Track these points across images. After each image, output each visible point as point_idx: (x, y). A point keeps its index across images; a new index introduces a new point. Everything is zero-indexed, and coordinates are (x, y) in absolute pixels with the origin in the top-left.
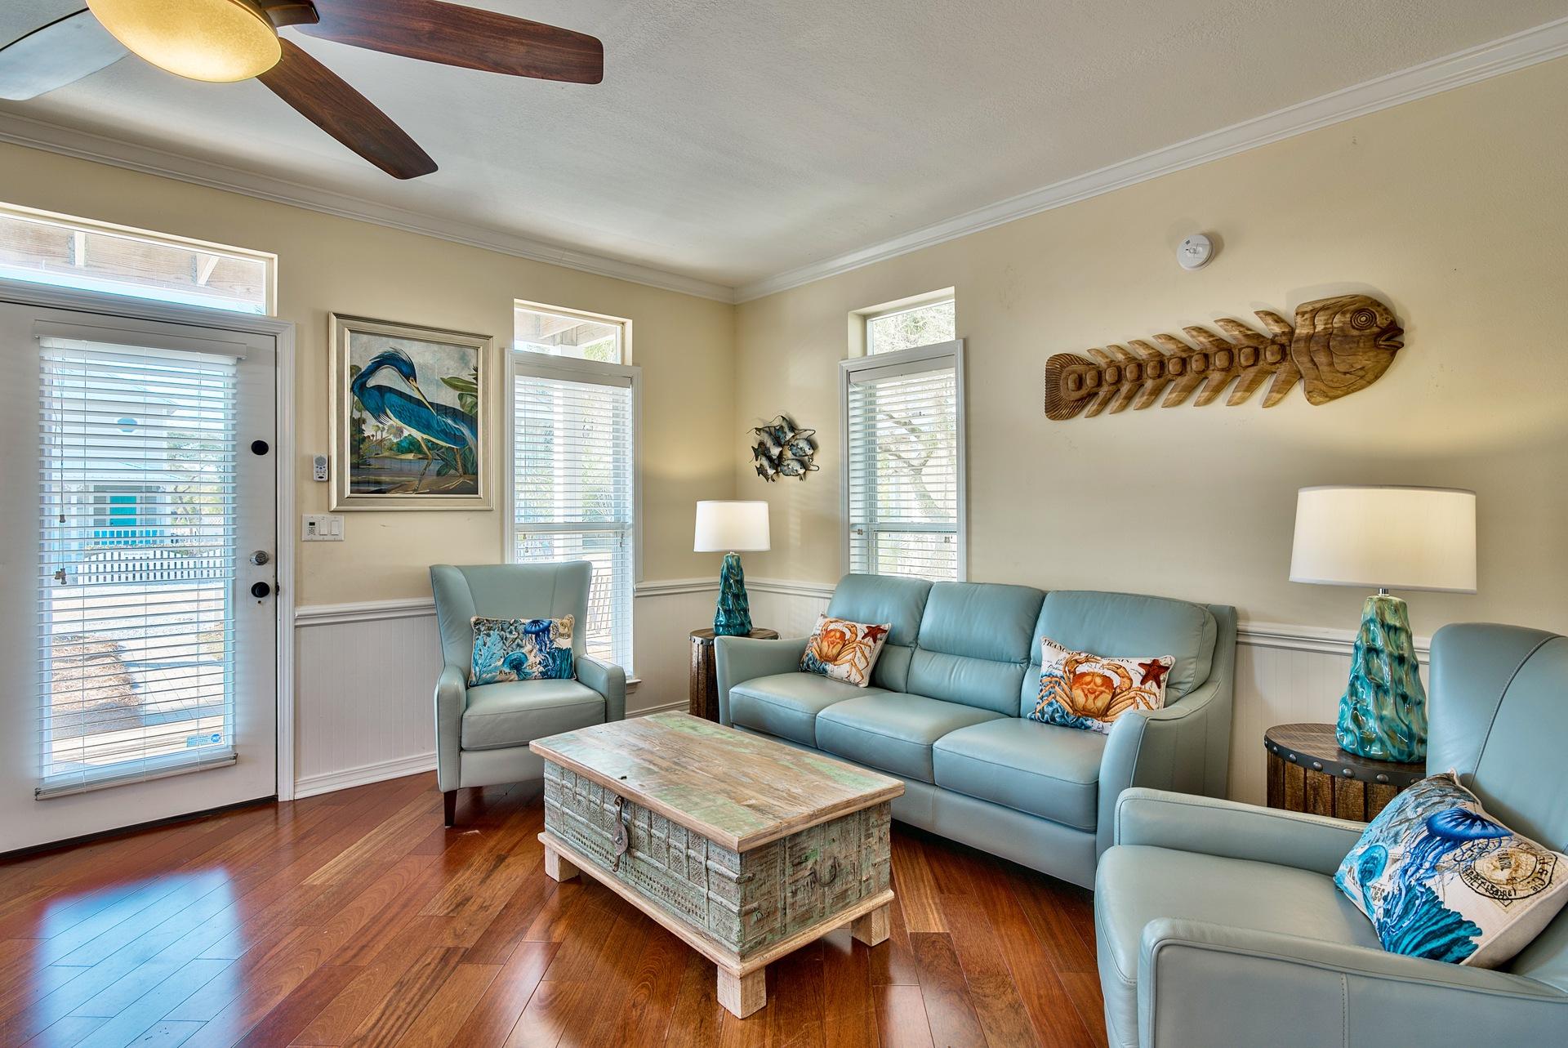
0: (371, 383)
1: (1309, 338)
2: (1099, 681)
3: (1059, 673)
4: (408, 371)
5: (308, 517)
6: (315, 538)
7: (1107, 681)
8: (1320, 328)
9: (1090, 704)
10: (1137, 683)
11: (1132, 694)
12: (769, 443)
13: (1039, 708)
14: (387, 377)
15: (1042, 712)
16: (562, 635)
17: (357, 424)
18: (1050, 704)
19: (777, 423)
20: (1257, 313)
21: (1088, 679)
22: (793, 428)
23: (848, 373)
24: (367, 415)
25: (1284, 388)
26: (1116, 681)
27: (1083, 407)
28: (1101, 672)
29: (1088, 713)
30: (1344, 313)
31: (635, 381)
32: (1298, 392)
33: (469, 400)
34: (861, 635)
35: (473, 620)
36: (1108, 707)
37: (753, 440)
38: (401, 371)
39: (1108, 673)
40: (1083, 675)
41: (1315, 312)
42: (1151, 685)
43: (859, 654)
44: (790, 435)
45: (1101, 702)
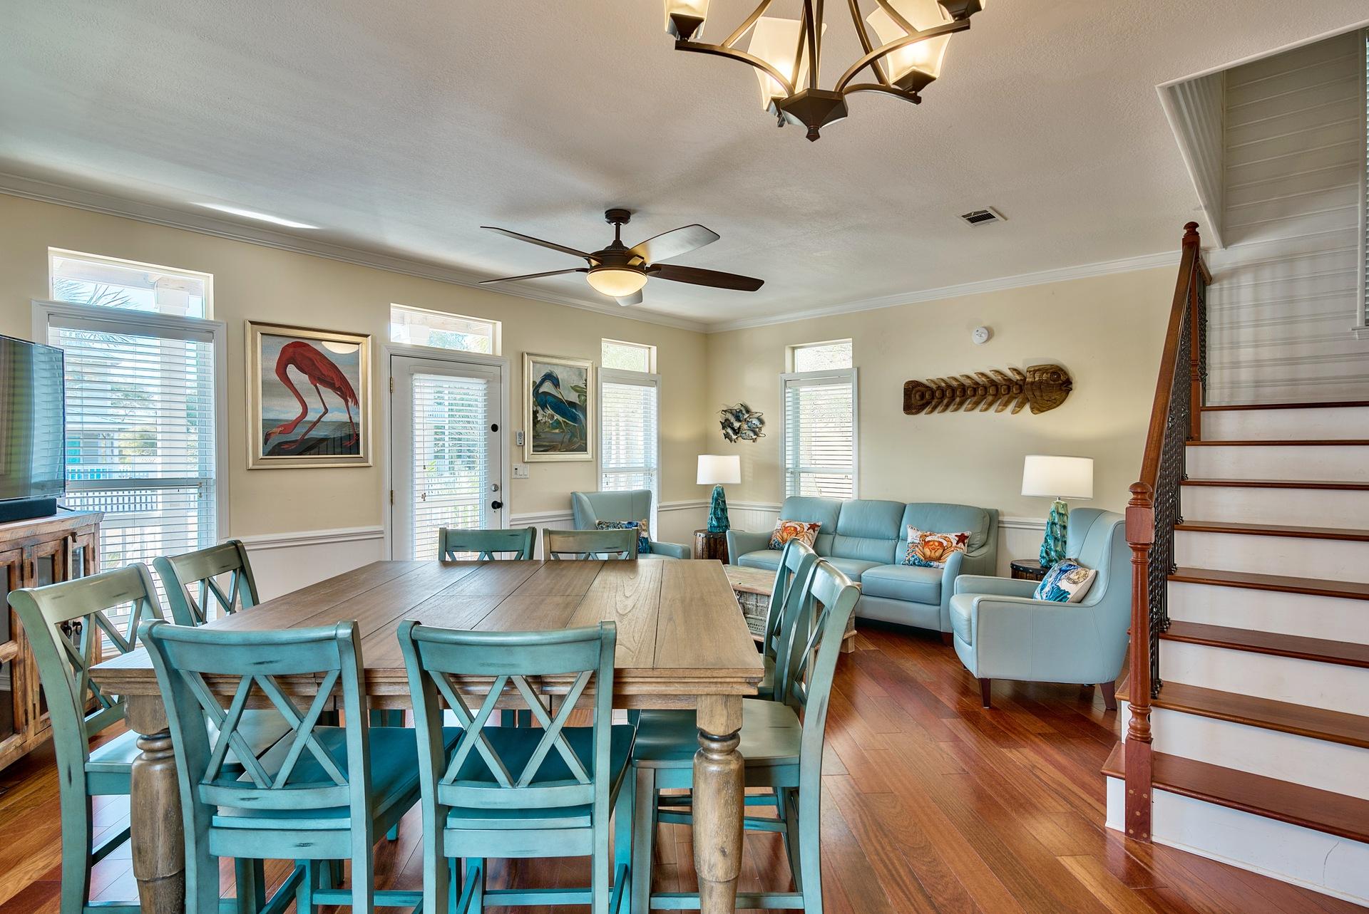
0: (541, 391)
1: (1032, 383)
2: (937, 544)
3: (918, 542)
4: (556, 383)
5: (515, 465)
6: (518, 477)
7: (941, 544)
8: (1037, 379)
9: (933, 555)
10: (954, 544)
11: (952, 549)
12: (732, 419)
13: (907, 559)
14: (547, 387)
15: (909, 561)
16: (644, 530)
17: (535, 413)
18: (913, 556)
19: (737, 407)
20: (1009, 369)
21: (932, 543)
22: (748, 411)
23: (786, 381)
24: (539, 408)
25: (1021, 405)
26: (945, 543)
27: (923, 409)
28: (938, 540)
29: (932, 559)
30: (1047, 373)
31: (658, 382)
32: (1027, 408)
33: (583, 398)
34: (806, 529)
35: (597, 522)
36: (941, 556)
37: (720, 418)
38: (553, 383)
39: (941, 540)
40: (929, 542)
41: (1035, 371)
42: (961, 545)
43: (806, 538)
44: (746, 416)
45: (938, 554)
